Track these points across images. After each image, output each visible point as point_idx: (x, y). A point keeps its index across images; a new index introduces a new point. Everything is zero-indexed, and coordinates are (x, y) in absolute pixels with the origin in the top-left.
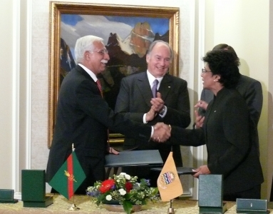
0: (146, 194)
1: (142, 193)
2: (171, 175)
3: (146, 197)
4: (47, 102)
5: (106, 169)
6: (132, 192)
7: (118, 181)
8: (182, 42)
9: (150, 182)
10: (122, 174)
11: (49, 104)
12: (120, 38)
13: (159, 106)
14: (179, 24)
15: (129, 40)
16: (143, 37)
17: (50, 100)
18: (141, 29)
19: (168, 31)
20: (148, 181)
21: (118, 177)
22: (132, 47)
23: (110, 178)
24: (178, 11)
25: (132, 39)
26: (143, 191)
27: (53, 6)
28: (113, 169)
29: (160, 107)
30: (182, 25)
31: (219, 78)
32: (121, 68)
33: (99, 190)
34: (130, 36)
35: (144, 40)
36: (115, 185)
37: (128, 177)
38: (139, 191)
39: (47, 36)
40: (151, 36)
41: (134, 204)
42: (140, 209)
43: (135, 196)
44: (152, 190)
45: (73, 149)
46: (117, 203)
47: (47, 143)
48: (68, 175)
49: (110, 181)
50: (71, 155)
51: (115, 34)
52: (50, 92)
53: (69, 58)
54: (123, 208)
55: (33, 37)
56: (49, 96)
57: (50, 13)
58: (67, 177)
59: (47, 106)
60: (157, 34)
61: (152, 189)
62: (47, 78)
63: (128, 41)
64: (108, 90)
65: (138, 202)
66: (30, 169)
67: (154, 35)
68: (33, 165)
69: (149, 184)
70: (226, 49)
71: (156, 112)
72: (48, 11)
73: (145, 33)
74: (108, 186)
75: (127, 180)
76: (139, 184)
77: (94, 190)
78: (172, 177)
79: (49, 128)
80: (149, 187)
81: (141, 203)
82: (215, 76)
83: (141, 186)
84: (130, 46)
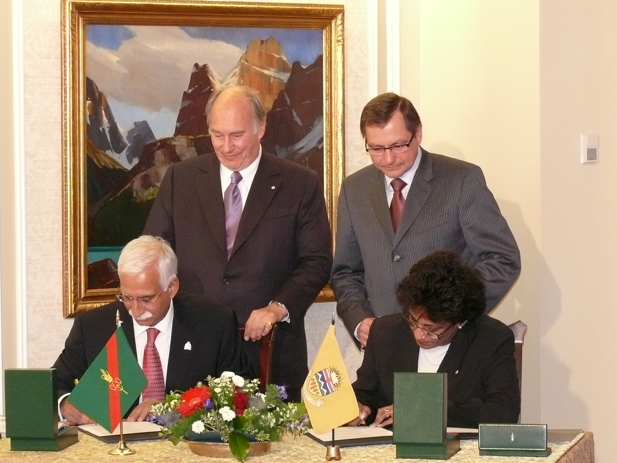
0: (277, 417)
1: (269, 415)
2: (334, 375)
3: (278, 424)
6: (248, 413)
7: (217, 390)
8: (349, 79)
9: (287, 390)
12: (215, 74)
14: (343, 42)
15: (235, 79)
16: (266, 72)
18: (261, 55)
19: (321, 57)
20: (283, 388)
21: (217, 380)
24: (342, 12)
25: (241, 76)
26: (271, 410)
27: (68, 8)
30: (349, 43)
33: (176, 410)
34: (237, 70)
35: (269, 77)
36: (211, 400)
37: (239, 381)
38: (265, 411)
40: (282, 68)
41: (252, 439)
43: (255, 421)
44: (293, 408)
46: (217, 439)
47: (61, 307)
48: (108, 378)
49: (200, 390)
50: (114, 336)
51: (205, 66)
52: (64, 196)
53: (105, 120)
54: (228, 449)
55: (26, 76)
57: (63, 24)
59: (59, 226)
60: (296, 64)
61: (290, 405)
62: (59, 165)
63: (233, 80)
65: (261, 436)
67: (291, 66)
72: (58, 20)
73: (270, 62)
74: (195, 402)
75: (237, 388)
76: (263, 396)
77: (166, 410)
78: (335, 380)
80: (286, 401)
81: (267, 436)
83: (268, 400)
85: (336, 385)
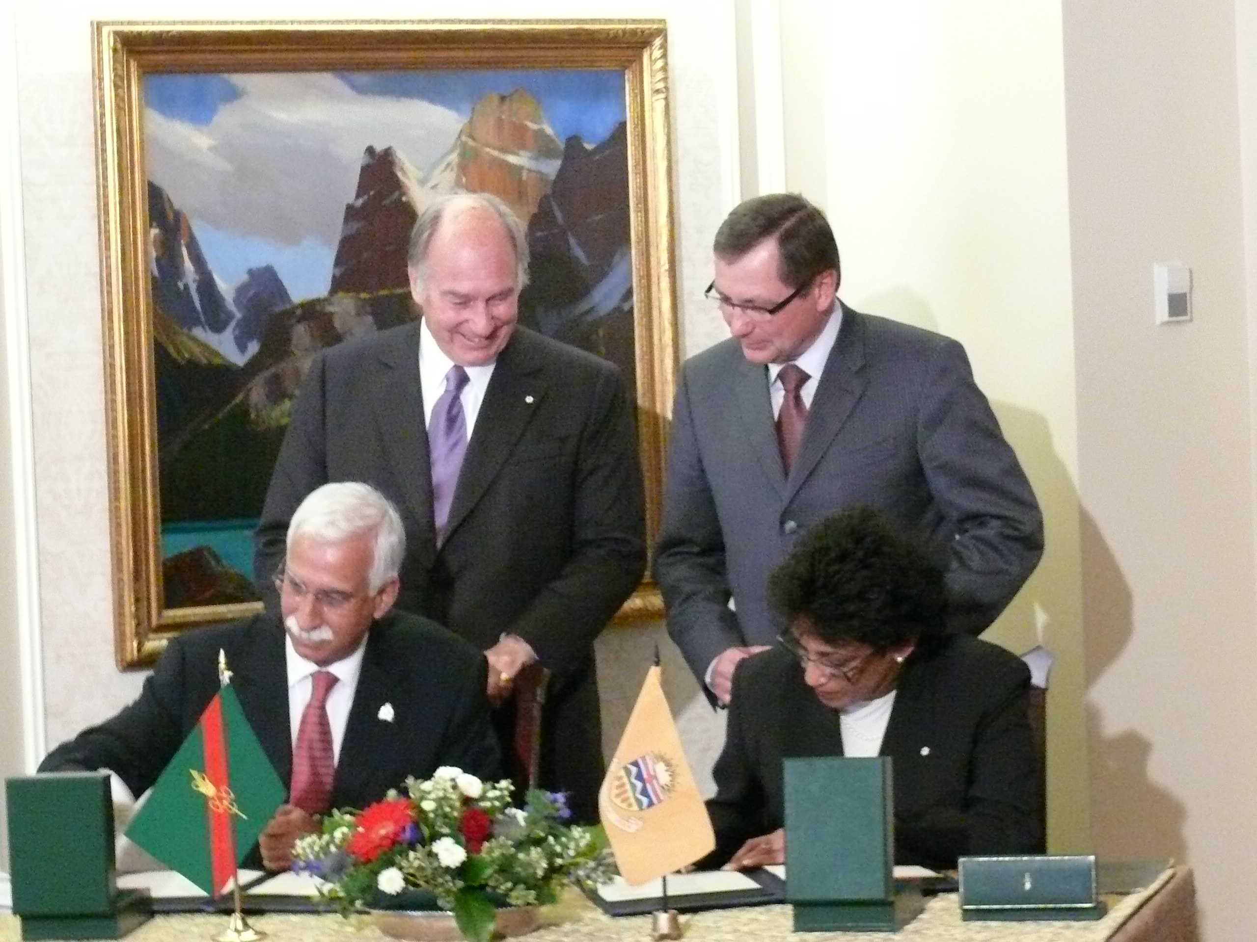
0: (551, 855)
1: (535, 853)
3: (553, 871)
6: (492, 850)
7: (428, 805)
8: (683, 169)
9: (569, 803)
10: (445, 773)
12: (409, 167)
14: (666, 92)
15: (451, 174)
16: (512, 159)
17: (113, 459)
18: (500, 125)
19: (623, 126)
20: (560, 797)
21: (427, 785)
24: (662, 32)
25: (462, 168)
26: (538, 842)
27: (108, 43)
30: (680, 95)
33: (346, 847)
34: (454, 157)
35: (519, 169)
36: (416, 826)
37: (472, 785)
38: (521, 845)
39: (89, 173)
40: (544, 149)
41: (501, 902)
42: (530, 924)
43: (505, 867)
44: (580, 835)
45: (226, 676)
46: (429, 904)
47: (110, 648)
48: (206, 788)
49: (393, 806)
51: (387, 153)
52: (111, 424)
53: (188, 265)
54: (453, 924)
56: (112, 439)
57: (97, 75)
58: (204, 797)
60: (574, 142)
61: (576, 831)
63: (446, 176)
65: (520, 896)
67: (561, 144)
69: (566, 813)
72: (87, 68)
73: (520, 139)
74: (385, 830)
75: (467, 801)
76: (520, 815)
77: (325, 849)
78: (664, 777)
79: (117, 583)
80: (568, 823)
81: (532, 895)
83: (530, 821)
85: (667, 789)
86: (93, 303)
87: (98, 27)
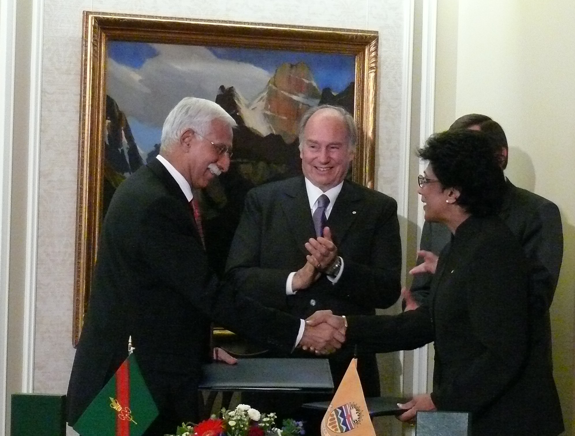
2: (354, 411)
4: (73, 241)
5: (206, 394)
7: (232, 423)
8: (382, 109)
10: (242, 407)
11: (78, 245)
12: (241, 97)
13: (324, 256)
14: (376, 69)
15: (262, 104)
16: (295, 98)
18: (289, 79)
20: (301, 424)
21: (232, 413)
22: (270, 119)
23: (213, 416)
24: (376, 38)
25: (269, 100)
27: (91, 22)
28: (220, 395)
29: (327, 260)
31: (457, 194)
32: (242, 166)
34: (265, 94)
35: (297, 103)
36: (225, 433)
37: (255, 414)
39: (76, 89)
40: (312, 93)
45: (132, 349)
47: (70, 335)
48: (118, 407)
49: (213, 423)
51: (231, 89)
52: (79, 218)
53: (124, 140)
55: (43, 92)
56: (79, 227)
57: (85, 39)
58: (116, 412)
59: (72, 250)
60: (327, 91)
62: (74, 186)
63: (260, 105)
64: (213, 214)
66: (31, 392)
67: (320, 92)
68: (37, 384)
69: (303, 431)
70: (476, 128)
71: (317, 270)
72: (80, 34)
73: (299, 88)
74: (209, 435)
75: (252, 422)
76: (279, 431)
78: (355, 417)
79: (76, 301)
82: (448, 192)
83: (284, 434)
84: (266, 116)
85: (356, 422)
86: (74, 155)
87: (87, 14)
